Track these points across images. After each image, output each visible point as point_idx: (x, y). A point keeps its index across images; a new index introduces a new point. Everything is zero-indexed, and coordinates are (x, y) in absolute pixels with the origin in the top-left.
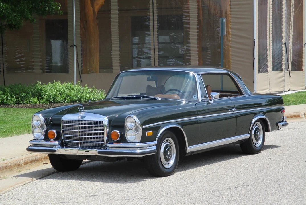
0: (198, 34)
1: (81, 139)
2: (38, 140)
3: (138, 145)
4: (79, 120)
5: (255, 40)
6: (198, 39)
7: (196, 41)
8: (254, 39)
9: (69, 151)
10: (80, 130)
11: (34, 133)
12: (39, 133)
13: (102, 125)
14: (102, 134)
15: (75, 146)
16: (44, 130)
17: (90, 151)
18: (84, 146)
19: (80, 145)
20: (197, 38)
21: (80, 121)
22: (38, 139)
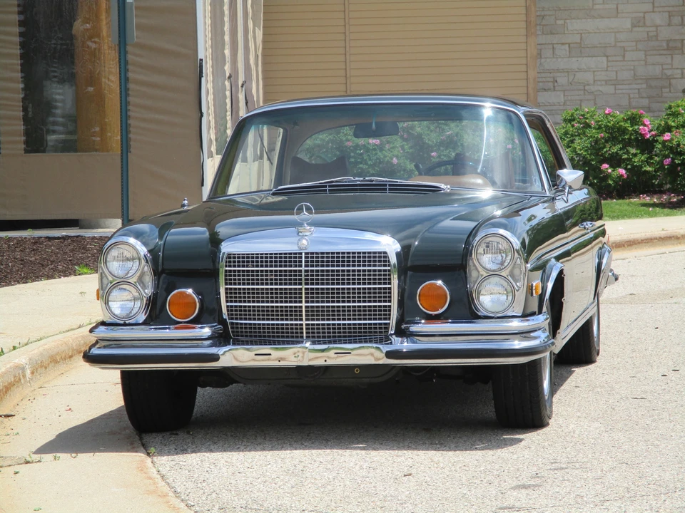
0: (22, 39)
1: (312, 314)
2: (125, 325)
3: (516, 324)
4: (303, 252)
5: (201, 60)
6: (22, 56)
7: (15, 62)
8: (199, 58)
9: (270, 354)
10: (306, 284)
11: (108, 301)
12: (127, 303)
13: (385, 266)
14: (387, 295)
15: (288, 337)
16: (149, 291)
17: (353, 353)
18: (323, 336)
19: (307, 333)
20: (19, 52)
21: (306, 253)
22: (127, 322)
